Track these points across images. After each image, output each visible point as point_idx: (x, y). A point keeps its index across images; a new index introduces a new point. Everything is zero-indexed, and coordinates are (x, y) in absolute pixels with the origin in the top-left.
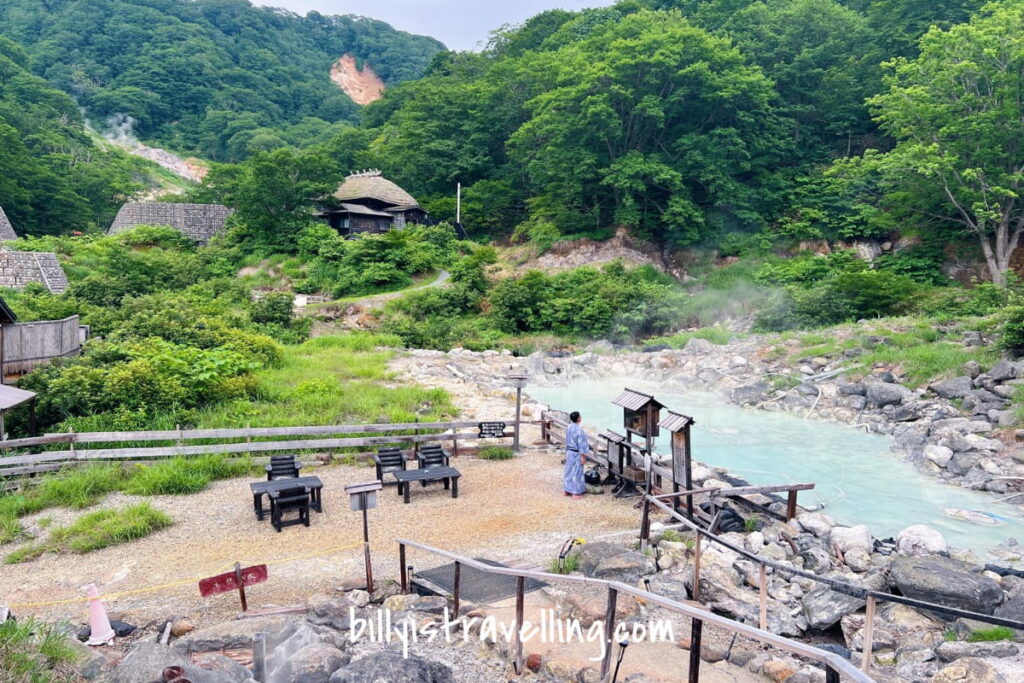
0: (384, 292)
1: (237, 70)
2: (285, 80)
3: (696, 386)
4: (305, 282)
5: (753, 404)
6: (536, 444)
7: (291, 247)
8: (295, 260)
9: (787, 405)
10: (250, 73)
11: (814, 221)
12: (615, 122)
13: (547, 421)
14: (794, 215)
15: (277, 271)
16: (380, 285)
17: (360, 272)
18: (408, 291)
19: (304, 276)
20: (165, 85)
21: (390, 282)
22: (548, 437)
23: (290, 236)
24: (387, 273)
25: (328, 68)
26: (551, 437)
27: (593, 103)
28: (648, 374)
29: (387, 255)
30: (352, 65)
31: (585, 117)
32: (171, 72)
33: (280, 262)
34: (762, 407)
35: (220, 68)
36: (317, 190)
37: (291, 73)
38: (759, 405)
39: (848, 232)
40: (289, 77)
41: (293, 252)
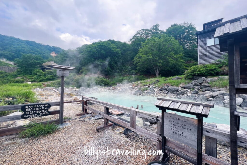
0: (51, 81)
1: (32, 51)
2: (42, 54)
3: (122, 92)
4: (33, 80)
5: (140, 94)
6: (78, 115)
7: (30, 73)
8: (31, 76)
9: (148, 94)
10: (34, 52)
11: (127, 72)
12: (97, 54)
13: (85, 100)
14: (124, 71)
15: (26, 78)
16: (50, 80)
17: (45, 77)
18: (57, 81)
19: (33, 79)
20: (16, 52)
21: (52, 79)
22: (86, 110)
23: (30, 71)
24: (52, 77)
25: (50, 53)
26: (88, 110)
27: (93, 50)
28: (110, 91)
29: (52, 74)
30: (54, 53)
31: (92, 52)
32: (17, 50)
33: (27, 76)
34: (142, 95)
35: (28, 50)
36: (37, 63)
37: (43, 53)
38: (141, 95)
39: (131, 73)
40: (42, 53)
41: (31, 74)
